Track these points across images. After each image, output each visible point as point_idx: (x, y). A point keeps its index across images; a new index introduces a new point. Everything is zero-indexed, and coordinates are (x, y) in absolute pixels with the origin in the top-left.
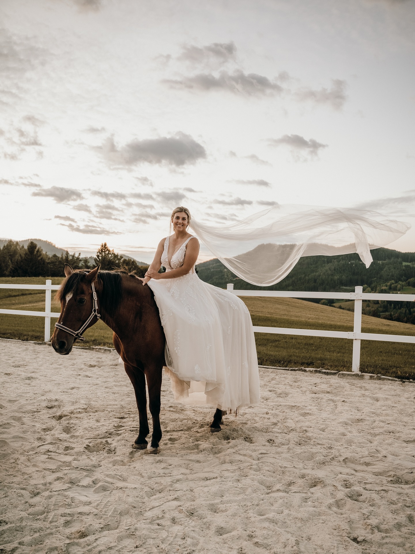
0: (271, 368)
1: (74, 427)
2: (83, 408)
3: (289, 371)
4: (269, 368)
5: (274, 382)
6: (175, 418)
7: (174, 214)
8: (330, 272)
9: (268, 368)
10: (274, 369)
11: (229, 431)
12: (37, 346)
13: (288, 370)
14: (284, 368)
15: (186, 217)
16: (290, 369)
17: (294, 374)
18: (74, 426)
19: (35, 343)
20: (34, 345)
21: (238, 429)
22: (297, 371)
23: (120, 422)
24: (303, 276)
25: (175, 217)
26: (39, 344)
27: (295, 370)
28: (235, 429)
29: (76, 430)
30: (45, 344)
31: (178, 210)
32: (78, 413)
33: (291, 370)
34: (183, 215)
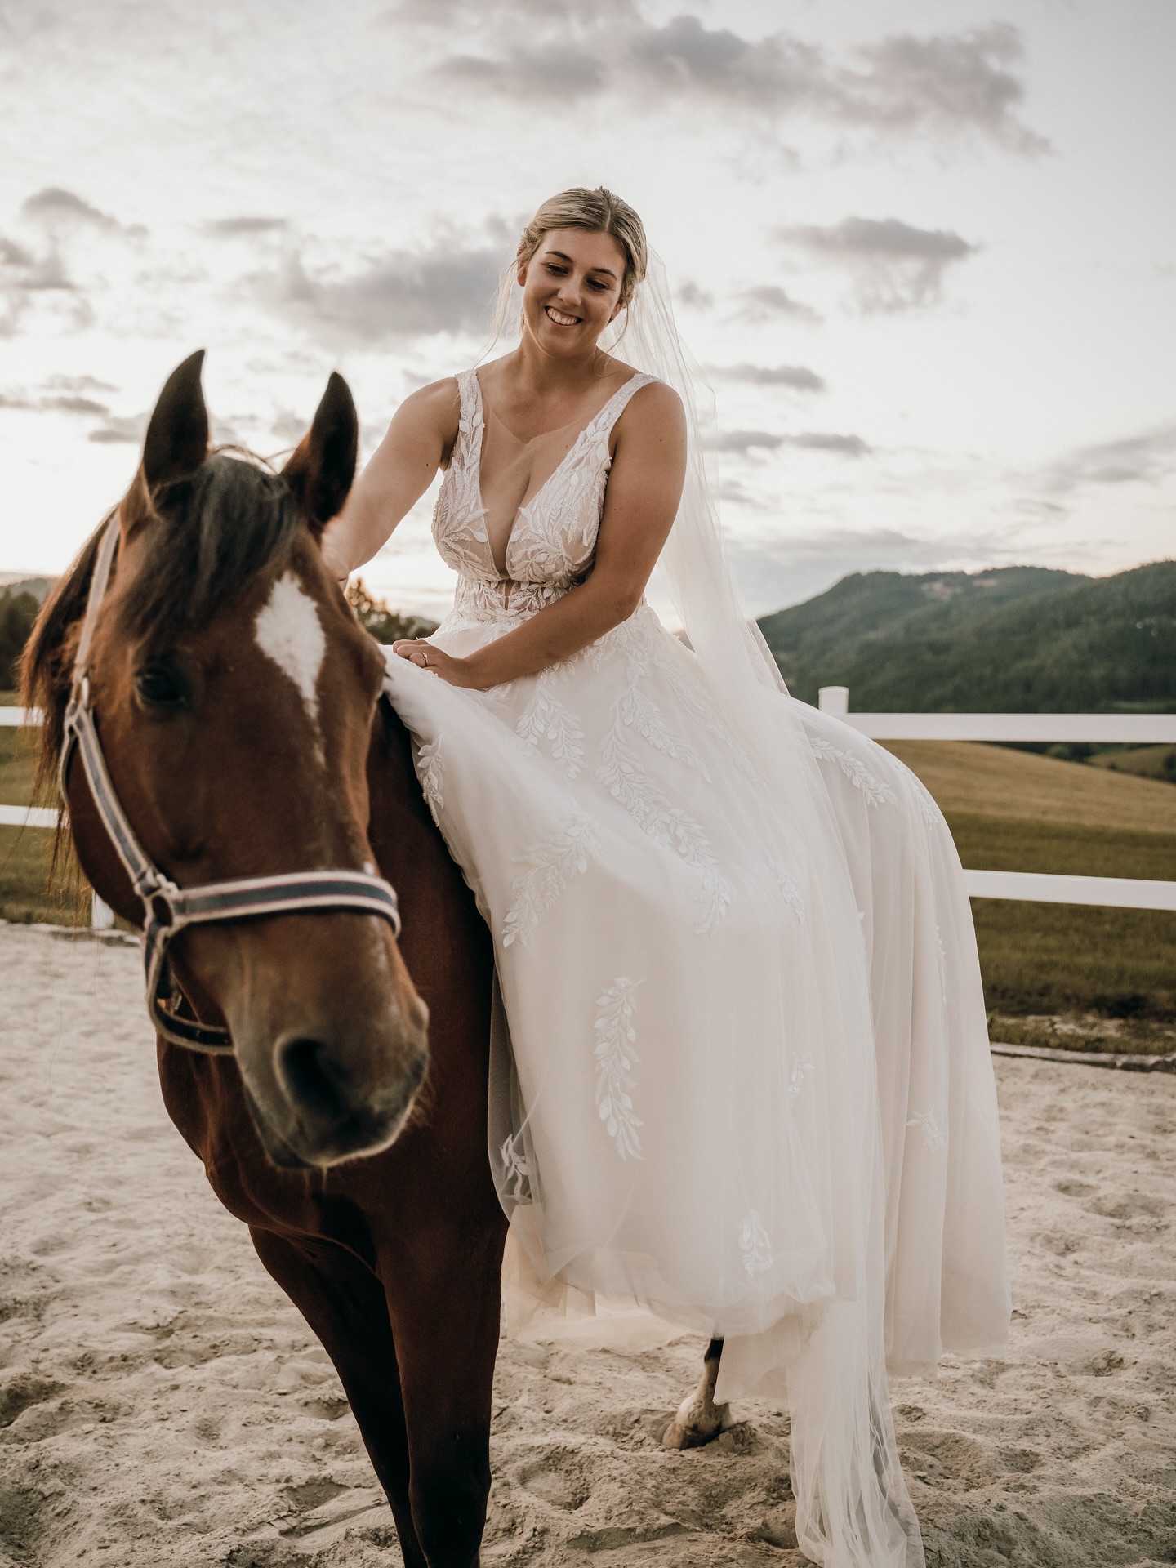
0: (1031, 1057)
1: (61, 1494)
2: (151, 1323)
3: (1116, 1073)
4: (1021, 1056)
5: (1061, 1130)
6: (630, 1414)
7: (543, 231)
8: (1074, 656)
9: (1014, 1056)
10: (1045, 1059)
11: (958, 1544)
12: (63, 946)
13: (1111, 1066)
14: (1087, 1056)
15: (616, 266)
16: (1119, 1064)
17: (1144, 1086)
18: (60, 1486)
19: (55, 935)
20: (51, 940)
21: (1004, 1526)
22: (1155, 1075)
23: (327, 1445)
24: (988, 671)
25: (542, 254)
26: (67, 936)
27: (1142, 1068)
28: (986, 1524)
29: (73, 1517)
30: (90, 936)
31: (574, 209)
32: (117, 1369)
33: (1127, 1067)
34: (599, 252)
